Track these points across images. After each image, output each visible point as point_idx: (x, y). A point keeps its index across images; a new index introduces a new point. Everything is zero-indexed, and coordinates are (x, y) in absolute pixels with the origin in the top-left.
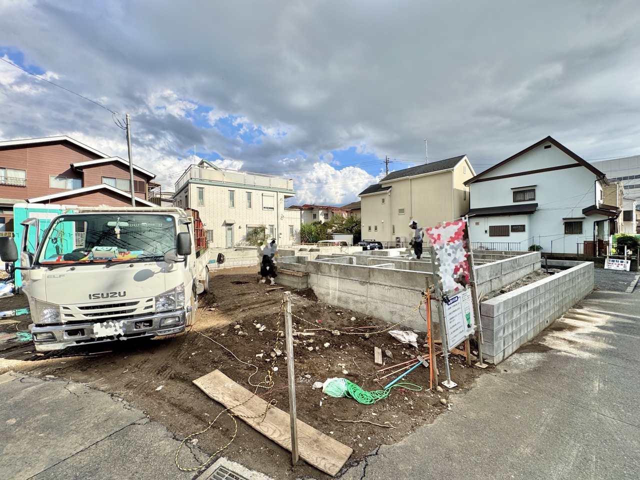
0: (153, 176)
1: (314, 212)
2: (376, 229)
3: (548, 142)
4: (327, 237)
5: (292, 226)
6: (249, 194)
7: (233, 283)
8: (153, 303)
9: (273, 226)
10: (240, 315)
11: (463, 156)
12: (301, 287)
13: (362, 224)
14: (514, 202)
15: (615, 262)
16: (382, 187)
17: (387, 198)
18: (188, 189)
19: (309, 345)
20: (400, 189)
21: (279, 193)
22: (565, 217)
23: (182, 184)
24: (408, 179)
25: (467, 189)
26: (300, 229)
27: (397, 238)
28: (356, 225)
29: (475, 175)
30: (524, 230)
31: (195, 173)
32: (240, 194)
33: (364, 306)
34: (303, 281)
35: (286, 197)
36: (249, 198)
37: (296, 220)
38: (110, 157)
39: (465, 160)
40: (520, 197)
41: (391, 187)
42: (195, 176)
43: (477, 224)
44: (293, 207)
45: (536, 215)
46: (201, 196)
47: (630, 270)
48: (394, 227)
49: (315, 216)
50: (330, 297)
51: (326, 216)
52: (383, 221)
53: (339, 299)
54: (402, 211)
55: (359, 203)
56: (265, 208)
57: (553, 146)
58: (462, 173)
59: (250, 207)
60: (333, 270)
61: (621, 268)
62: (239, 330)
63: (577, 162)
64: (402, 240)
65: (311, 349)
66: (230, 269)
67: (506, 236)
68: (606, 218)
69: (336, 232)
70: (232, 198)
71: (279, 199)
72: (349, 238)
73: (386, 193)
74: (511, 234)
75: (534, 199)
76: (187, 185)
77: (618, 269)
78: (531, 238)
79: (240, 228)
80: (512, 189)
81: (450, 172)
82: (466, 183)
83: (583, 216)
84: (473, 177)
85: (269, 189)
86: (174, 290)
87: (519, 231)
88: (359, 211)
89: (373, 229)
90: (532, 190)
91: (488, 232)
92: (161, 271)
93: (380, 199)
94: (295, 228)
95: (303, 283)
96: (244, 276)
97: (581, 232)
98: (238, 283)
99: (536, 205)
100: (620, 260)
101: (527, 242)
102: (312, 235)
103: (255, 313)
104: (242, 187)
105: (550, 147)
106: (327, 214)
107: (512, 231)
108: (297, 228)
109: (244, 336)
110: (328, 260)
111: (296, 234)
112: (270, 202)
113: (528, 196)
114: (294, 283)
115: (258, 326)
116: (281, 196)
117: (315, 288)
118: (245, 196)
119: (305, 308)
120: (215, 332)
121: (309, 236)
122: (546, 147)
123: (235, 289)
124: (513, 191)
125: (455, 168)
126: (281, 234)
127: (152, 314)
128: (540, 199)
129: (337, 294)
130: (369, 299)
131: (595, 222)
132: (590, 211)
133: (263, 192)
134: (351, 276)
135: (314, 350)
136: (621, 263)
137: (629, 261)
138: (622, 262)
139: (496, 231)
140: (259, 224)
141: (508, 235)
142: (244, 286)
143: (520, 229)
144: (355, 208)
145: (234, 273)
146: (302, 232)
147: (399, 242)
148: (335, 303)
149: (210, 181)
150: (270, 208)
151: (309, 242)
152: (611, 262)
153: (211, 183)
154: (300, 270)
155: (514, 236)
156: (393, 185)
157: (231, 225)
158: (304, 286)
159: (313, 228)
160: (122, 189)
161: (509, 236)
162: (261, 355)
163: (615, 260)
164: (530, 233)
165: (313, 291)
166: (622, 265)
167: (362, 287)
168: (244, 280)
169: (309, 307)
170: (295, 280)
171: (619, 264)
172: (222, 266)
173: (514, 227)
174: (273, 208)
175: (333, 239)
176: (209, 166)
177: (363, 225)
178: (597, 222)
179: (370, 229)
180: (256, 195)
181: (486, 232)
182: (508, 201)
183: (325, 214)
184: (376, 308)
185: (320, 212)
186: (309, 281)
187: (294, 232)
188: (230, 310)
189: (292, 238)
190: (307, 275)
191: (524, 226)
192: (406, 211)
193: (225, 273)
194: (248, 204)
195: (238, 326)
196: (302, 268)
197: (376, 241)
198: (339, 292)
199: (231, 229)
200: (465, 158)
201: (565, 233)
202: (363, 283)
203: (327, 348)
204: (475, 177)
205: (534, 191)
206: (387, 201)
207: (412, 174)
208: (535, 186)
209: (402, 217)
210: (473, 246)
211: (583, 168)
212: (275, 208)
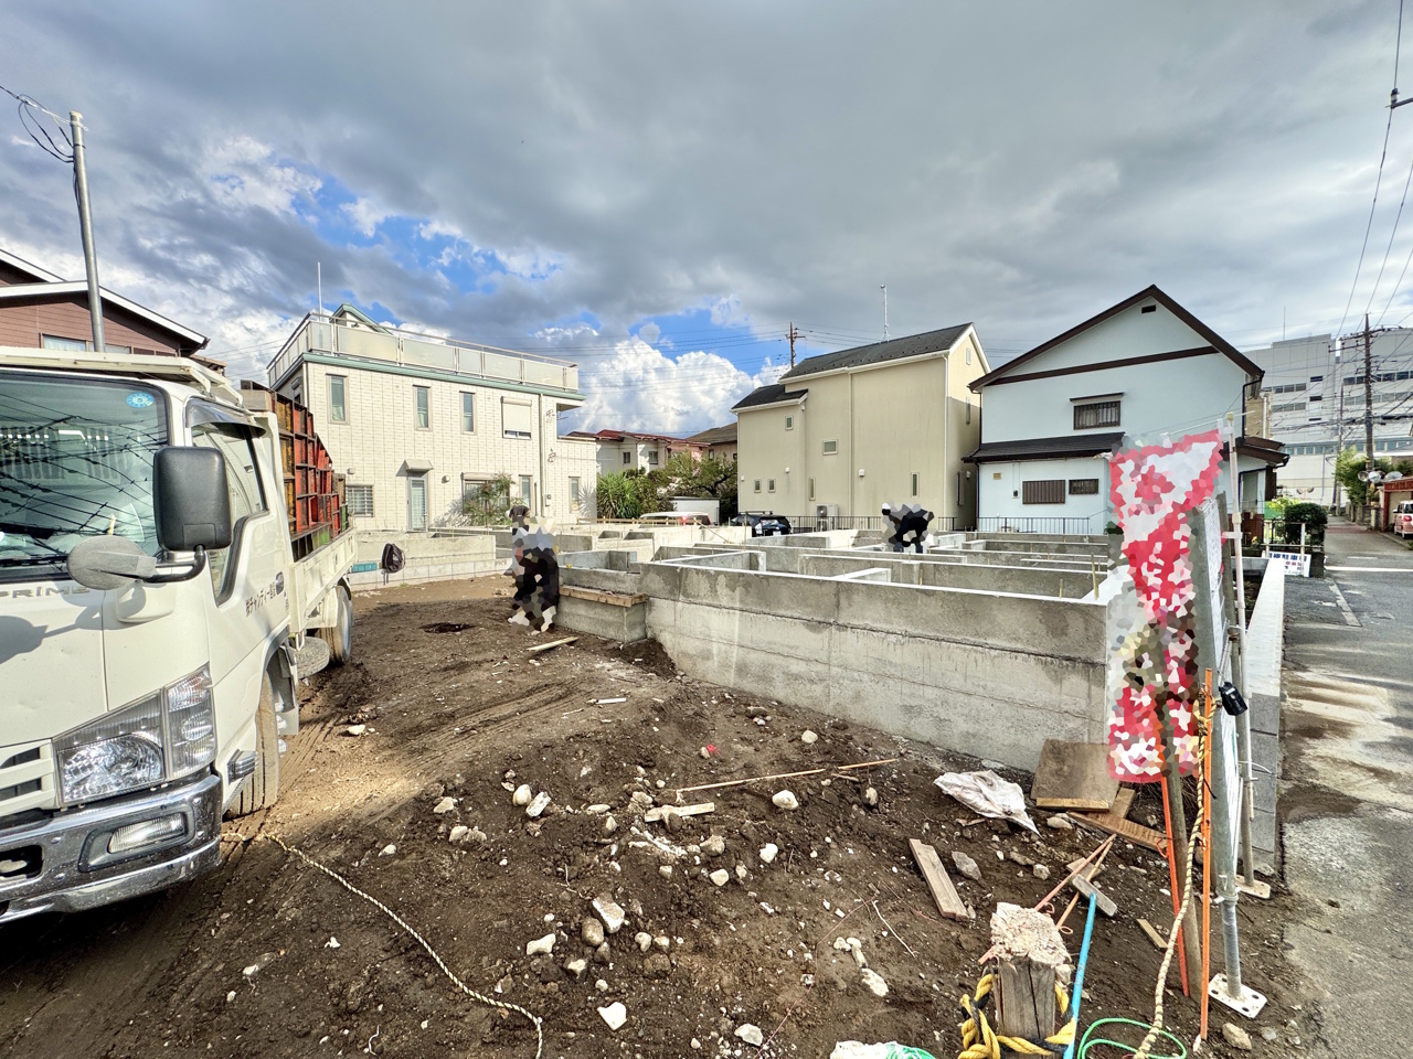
0: (200, 340)
1: (626, 447)
2: (772, 487)
3: (1151, 299)
4: (660, 505)
5: (577, 478)
7: (427, 628)
8: (44, 767)
9: (528, 477)
10: (455, 753)
11: (964, 327)
12: (628, 635)
13: (741, 476)
14: (1075, 428)
15: (1282, 559)
16: (787, 391)
17: (797, 417)
18: (301, 379)
19: (712, 861)
20: (828, 394)
21: (543, 398)
23: (285, 366)
24: (846, 374)
25: (974, 399)
26: (595, 485)
27: (820, 508)
28: (726, 477)
29: (989, 371)
30: (1095, 491)
31: (321, 336)
32: (445, 398)
33: (818, 689)
34: (633, 619)
35: (561, 408)
36: (469, 408)
37: (586, 464)
38: (65, 282)
40: (1089, 418)
41: (806, 391)
42: (321, 344)
43: (997, 476)
44: (577, 435)
46: (338, 397)
47: (1311, 576)
48: (812, 482)
49: (627, 457)
50: (714, 664)
51: (654, 456)
52: (787, 469)
53: (742, 669)
54: (831, 446)
55: (733, 428)
56: (506, 432)
57: (1160, 307)
58: (963, 364)
59: (471, 429)
60: (722, 589)
61: (1293, 570)
62: (449, 819)
63: (1207, 344)
64: (831, 513)
65: (720, 877)
66: (416, 588)
67: (1057, 503)
69: (682, 494)
70: (423, 404)
71: (544, 413)
72: (711, 507)
73: (796, 406)
74: (1069, 498)
75: (1117, 423)
76: (298, 368)
77: (1286, 572)
78: (1108, 509)
79: (444, 480)
80: (1071, 400)
81: (941, 360)
82: (973, 386)
84: (984, 374)
85: (520, 387)
87: (1086, 493)
89: (765, 486)
90: (1112, 403)
91: (1020, 494)
93: (781, 418)
94: (583, 483)
95: (632, 626)
96: (461, 607)
98: (444, 628)
99: (1121, 436)
100: (1290, 554)
101: (1101, 517)
102: (624, 500)
103: (508, 740)
105: (1152, 309)
106: (656, 454)
108: (590, 483)
109: (472, 846)
110: (697, 562)
111: (586, 497)
112: (520, 418)
113: (1107, 415)
114: (608, 624)
115: (523, 793)
116: (550, 404)
117: (666, 639)
118: (458, 400)
119: (660, 710)
121: (618, 503)
122: (1146, 310)
123: (436, 651)
124: (1073, 405)
125: (953, 349)
126: (549, 497)
127: (43, 815)
128: (1131, 423)
129: (736, 655)
130: (835, 670)
131: (1240, 474)
133: (505, 393)
134: (779, 604)
136: (1292, 561)
137: (1309, 557)
138: (1295, 558)
139: (1036, 493)
140: (493, 472)
141: (1062, 502)
142: (462, 638)
143: (1087, 487)
144: (722, 440)
145: (430, 598)
146: (602, 492)
147: (824, 516)
148: (730, 679)
149: (364, 360)
150: (521, 434)
151: (617, 517)
152: (1273, 559)
153: (368, 366)
154: (622, 587)
155: (1074, 502)
156: (811, 387)
157: (421, 473)
158: (636, 634)
159: (627, 484)
161: (1064, 503)
162: (546, 943)
163: (1281, 553)
165: (660, 646)
166: (1294, 564)
167: (812, 635)
168: (461, 620)
169: (670, 704)
170: (608, 616)
172: (396, 578)
173: (1075, 485)
174: (529, 434)
175: (672, 510)
176: (360, 323)
177: (743, 478)
179: (758, 487)
180: (485, 400)
181: (1016, 494)
183: (650, 454)
184: (857, 697)
185: (641, 447)
186: (651, 618)
188: (418, 730)
189: (575, 507)
190: (643, 603)
192: (840, 446)
193: (402, 599)
194: (465, 422)
195: (448, 804)
196: (628, 582)
197: (775, 514)
198: (741, 651)
199: (421, 484)
200: (970, 329)
202: (816, 626)
203: (771, 867)
204: (987, 375)
205: (1117, 404)
206: (797, 422)
207: (854, 363)
208: (1121, 394)
209: (831, 460)
210: (987, 525)
211: (1221, 357)
212: (535, 435)
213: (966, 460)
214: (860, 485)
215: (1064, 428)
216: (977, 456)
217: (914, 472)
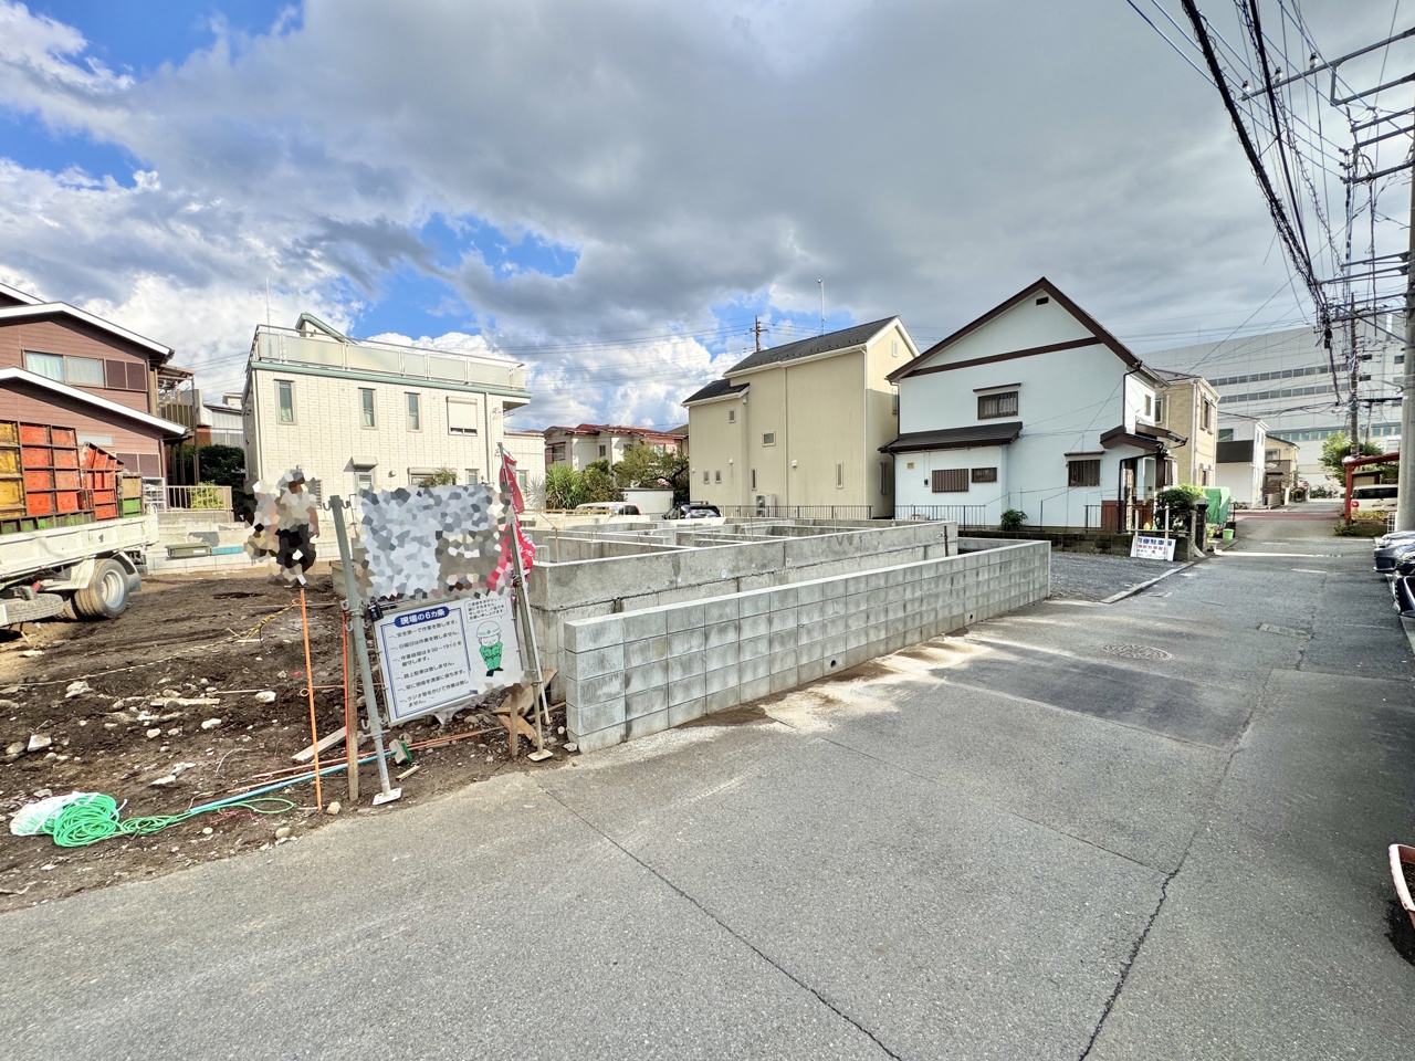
0: (166, 352)
1: (602, 441)
2: (718, 478)
3: (1042, 291)
4: (609, 496)
5: (524, 472)
6: (413, 397)
9: (475, 470)
11: (890, 319)
13: (692, 469)
14: (979, 418)
15: (1150, 544)
16: (732, 385)
17: (739, 410)
20: (766, 389)
21: (489, 397)
22: (1068, 451)
26: (544, 478)
27: (759, 498)
28: (681, 470)
30: (994, 479)
31: (270, 345)
32: (390, 400)
36: (414, 407)
37: (534, 458)
38: (45, 303)
39: (897, 327)
40: (991, 408)
41: (748, 385)
42: (270, 352)
43: (911, 465)
45: (1023, 448)
46: (286, 400)
47: (1174, 560)
48: (754, 473)
49: (603, 450)
51: (627, 449)
52: (731, 461)
54: (768, 438)
55: (688, 426)
56: (452, 429)
57: (1051, 299)
59: (417, 428)
61: (1159, 555)
63: (1091, 335)
64: (768, 502)
67: (961, 491)
68: (1141, 452)
70: (369, 405)
71: (490, 410)
72: (662, 499)
73: (737, 399)
74: (973, 487)
75: (1015, 413)
77: (1153, 557)
78: (1008, 496)
79: (391, 475)
80: (975, 391)
81: (860, 354)
82: (892, 378)
83: (1100, 448)
84: (900, 366)
85: (464, 386)
87: (986, 481)
88: (687, 443)
89: (712, 477)
90: (1011, 393)
91: (930, 483)
93: (724, 412)
94: (531, 476)
97: (1096, 483)
99: (1019, 425)
100: (1158, 539)
101: (999, 504)
102: (569, 490)
104: (395, 380)
105: (1045, 301)
106: (630, 446)
107: (973, 481)
108: (538, 477)
111: (535, 489)
112: (464, 416)
113: (1006, 406)
116: (496, 402)
118: (404, 402)
121: (561, 494)
122: (1040, 302)
124: (977, 395)
125: (869, 344)
128: (1028, 413)
131: (1121, 461)
132: (1114, 438)
133: (450, 393)
136: (1158, 546)
138: (1161, 543)
139: (947, 482)
141: (965, 489)
143: (986, 476)
146: (549, 486)
147: (762, 506)
150: (467, 430)
152: (1142, 544)
153: (314, 371)
155: (976, 491)
156: (753, 381)
157: (368, 468)
161: (967, 491)
163: (1150, 538)
164: (1007, 484)
166: (1160, 548)
171: (1155, 548)
173: (979, 473)
174: (475, 431)
175: (622, 501)
176: (318, 331)
178: (1126, 460)
179: (707, 478)
180: (430, 400)
181: (926, 482)
182: (967, 416)
183: (625, 446)
185: (615, 440)
187: (530, 485)
191: (995, 469)
192: (776, 438)
194: (412, 420)
199: (367, 478)
200: (896, 322)
201: (1070, 484)
205: (1015, 394)
206: (739, 416)
207: (788, 357)
208: (1019, 385)
209: (769, 451)
210: (902, 513)
211: (1102, 348)
212: (481, 431)
213: (883, 450)
214: (794, 475)
215: (969, 418)
217: (839, 462)
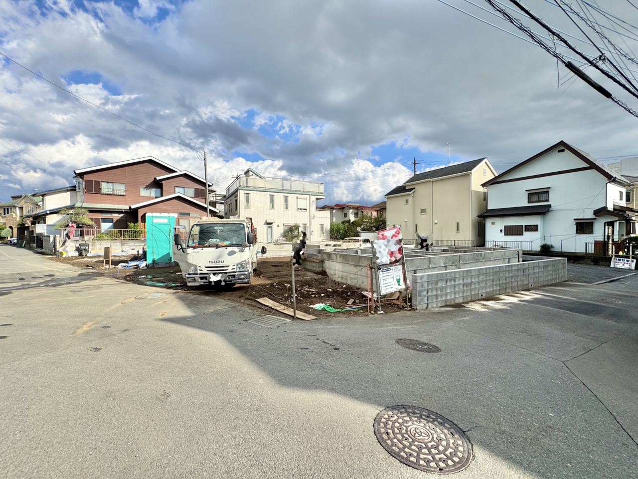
0: (210, 184)
1: (345, 211)
3: (562, 147)
4: (354, 235)
5: (323, 225)
6: (286, 197)
7: (272, 266)
8: (235, 267)
9: (305, 224)
10: (277, 280)
11: (482, 159)
13: (388, 222)
14: (528, 203)
15: (621, 261)
16: (406, 188)
17: (410, 199)
18: (237, 194)
19: (313, 294)
20: (422, 190)
21: (311, 196)
22: (576, 218)
23: (232, 191)
24: (430, 181)
25: (485, 190)
26: (329, 227)
28: (383, 223)
30: (536, 230)
31: (243, 181)
32: (279, 198)
33: (356, 281)
34: (319, 265)
35: (317, 199)
36: (286, 201)
37: (325, 219)
38: (181, 171)
39: (486, 163)
40: (535, 198)
41: (414, 188)
42: (243, 184)
43: (493, 223)
44: (324, 208)
45: (550, 216)
46: (248, 201)
47: (635, 269)
48: (416, 225)
49: (345, 215)
50: (337, 276)
51: (356, 215)
52: (406, 220)
53: (342, 277)
54: (423, 211)
55: (385, 203)
56: (298, 209)
57: (566, 150)
58: (481, 174)
59: (287, 208)
60: (338, 258)
61: (627, 266)
62: (275, 285)
63: (588, 165)
65: (313, 296)
66: (270, 258)
67: (519, 235)
68: (617, 218)
69: (363, 230)
70: (272, 201)
71: (311, 201)
73: (409, 195)
74: (525, 233)
75: (547, 201)
76: (237, 191)
77: (623, 267)
78: (544, 238)
79: (278, 226)
81: (469, 175)
82: (484, 185)
83: (594, 217)
84: (488, 180)
85: (303, 193)
86: (245, 261)
87: (532, 231)
88: (385, 210)
90: (545, 192)
91: (503, 231)
92: (239, 251)
93: (404, 200)
94: (325, 227)
95: (319, 267)
96: (280, 262)
97: (591, 232)
98: (276, 266)
99: (550, 206)
100: (626, 259)
101: (539, 241)
102: (340, 232)
103: (285, 279)
104: (281, 191)
105: (563, 150)
106: (357, 213)
107: (525, 231)
108: (327, 226)
109: (278, 288)
111: (326, 232)
112: (303, 204)
113: (543, 197)
114: (314, 267)
115: (286, 285)
116: (313, 198)
117: (327, 270)
118: (283, 199)
119: (316, 279)
120: (264, 286)
121: (336, 234)
122: (560, 151)
123: (274, 269)
124: (527, 192)
125: (473, 171)
126: (313, 232)
127: (235, 272)
128: (554, 200)
129: (341, 274)
130: (359, 276)
131: (605, 223)
132: (601, 212)
133: (298, 195)
134: (349, 261)
135: (315, 297)
136: (626, 262)
137: (635, 261)
138: (628, 261)
139: (510, 231)
140: (294, 223)
141: (522, 234)
142: (280, 268)
143: (533, 228)
144: (382, 208)
145: (273, 260)
146: (332, 230)
148: (340, 280)
149: (254, 187)
150: (303, 209)
151: (337, 239)
152: (617, 261)
153: (256, 189)
154: (318, 258)
155: (527, 235)
156: (416, 187)
157: (271, 224)
158: (320, 269)
159: (341, 226)
160: (189, 195)
161: (522, 235)
162: (286, 295)
163: (621, 259)
164: (544, 232)
165: (326, 272)
167: (355, 268)
168: (280, 265)
169: (319, 279)
170: (314, 265)
171: (624, 263)
172: (265, 256)
173: (527, 227)
174: (306, 209)
175: (359, 236)
176: (254, 175)
177: (388, 224)
178: (607, 222)
180: (292, 198)
181: (501, 231)
182: (523, 202)
183: (355, 213)
184: (363, 282)
185: (351, 211)
186: (324, 266)
187: (324, 230)
188: (271, 277)
189: (322, 235)
190: (322, 262)
191: (537, 226)
192: (428, 211)
193: (267, 260)
194: (285, 206)
195: (276, 284)
196: (320, 257)
198: (342, 273)
199: (271, 227)
200: (486, 160)
201: (577, 233)
202: (356, 266)
203: (322, 297)
204: (496, 178)
205: (548, 192)
206: (410, 202)
207: (433, 177)
208: (549, 188)
209: (424, 216)
210: (489, 245)
211: (593, 172)
212: (308, 209)
213: (479, 216)
214: (436, 227)
215: (524, 202)
216: (485, 215)
217: (458, 221)
